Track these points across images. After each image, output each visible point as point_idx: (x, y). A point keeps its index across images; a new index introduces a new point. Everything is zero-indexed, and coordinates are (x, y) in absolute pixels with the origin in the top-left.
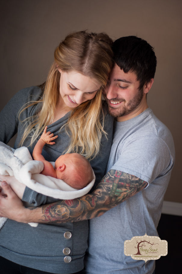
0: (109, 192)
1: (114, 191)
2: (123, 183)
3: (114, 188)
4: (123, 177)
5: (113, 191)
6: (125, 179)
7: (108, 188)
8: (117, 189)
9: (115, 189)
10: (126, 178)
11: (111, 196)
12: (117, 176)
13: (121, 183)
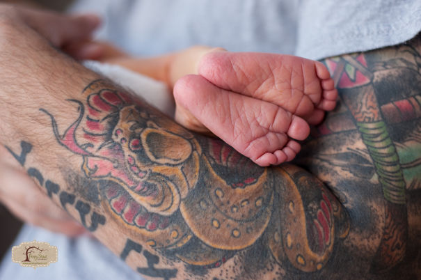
0: (375, 179)
1: (393, 164)
2: (404, 103)
3: (382, 147)
4: (386, 72)
5: (389, 169)
6: (401, 77)
7: (353, 160)
8: (400, 151)
9: (385, 151)
10: (403, 65)
11: (394, 196)
12: (354, 81)
13: (398, 108)
